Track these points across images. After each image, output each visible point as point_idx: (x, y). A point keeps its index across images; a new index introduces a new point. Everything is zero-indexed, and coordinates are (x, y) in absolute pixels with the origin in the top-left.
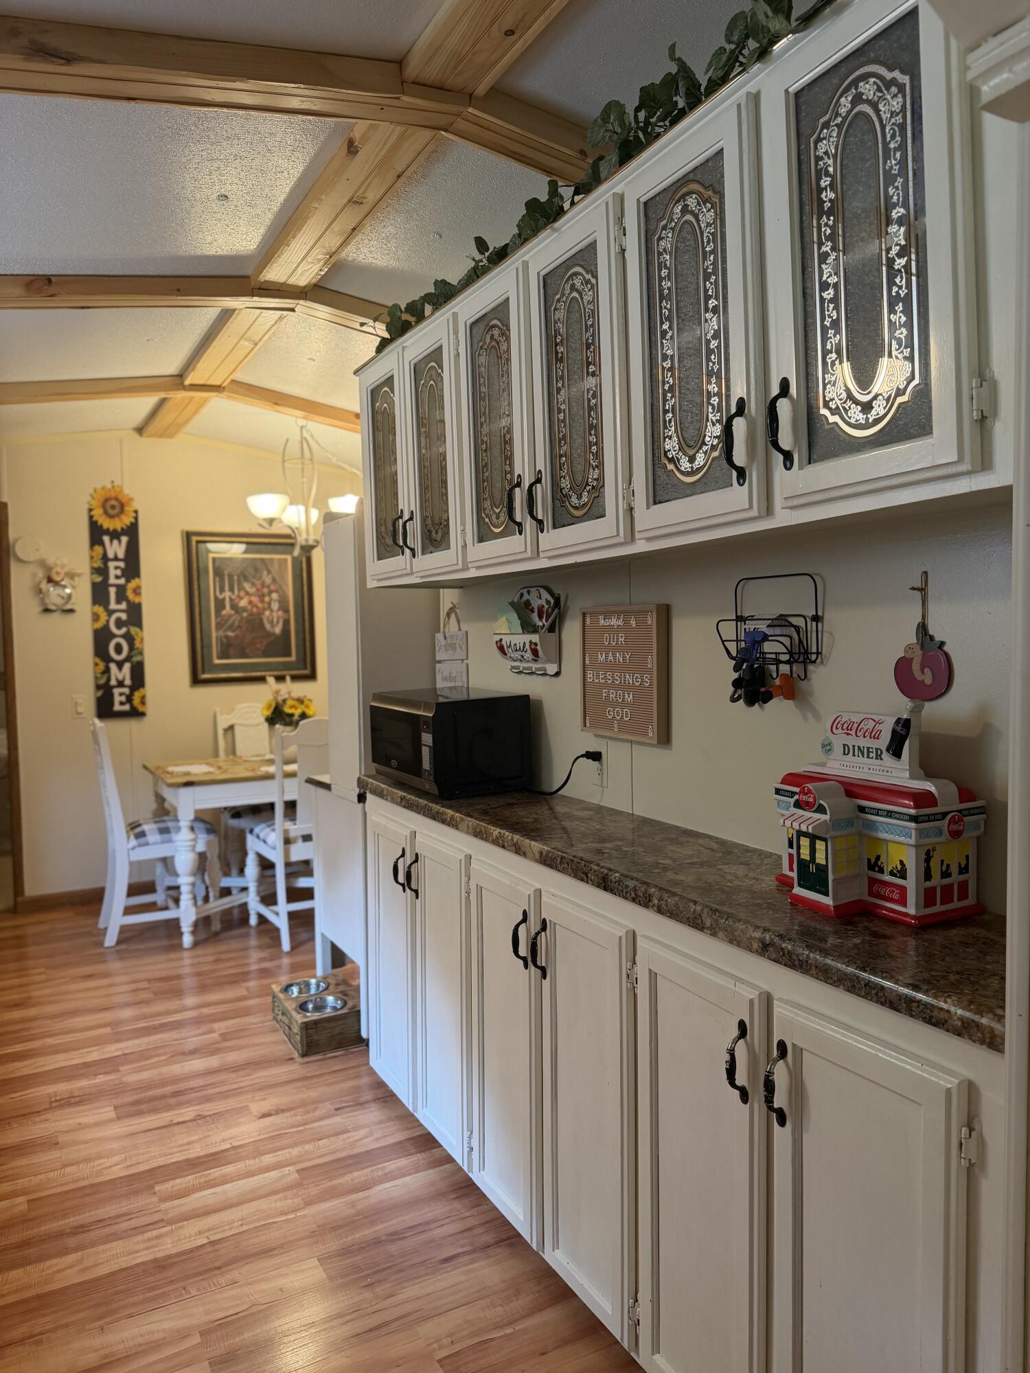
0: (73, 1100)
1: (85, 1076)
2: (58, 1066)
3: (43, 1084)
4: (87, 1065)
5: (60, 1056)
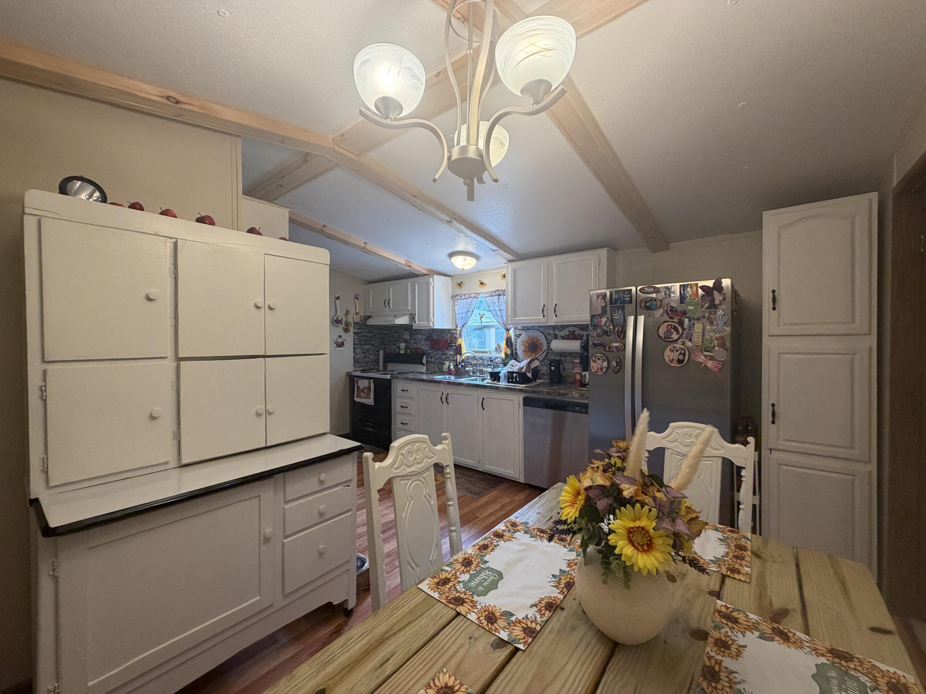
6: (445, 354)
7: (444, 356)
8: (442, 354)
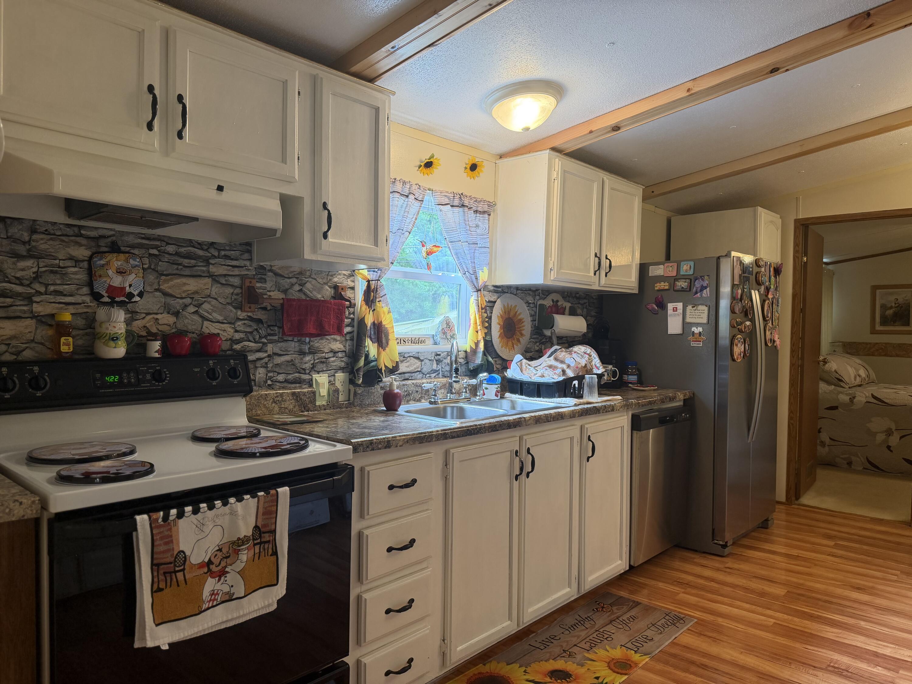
0: (845, 673)
1: (869, 661)
2: (854, 643)
3: (834, 650)
4: (876, 654)
5: (862, 638)
6: (313, 352)
7: (307, 358)
8: (302, 353)
